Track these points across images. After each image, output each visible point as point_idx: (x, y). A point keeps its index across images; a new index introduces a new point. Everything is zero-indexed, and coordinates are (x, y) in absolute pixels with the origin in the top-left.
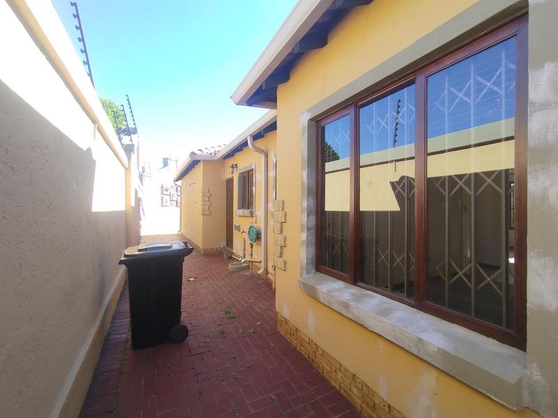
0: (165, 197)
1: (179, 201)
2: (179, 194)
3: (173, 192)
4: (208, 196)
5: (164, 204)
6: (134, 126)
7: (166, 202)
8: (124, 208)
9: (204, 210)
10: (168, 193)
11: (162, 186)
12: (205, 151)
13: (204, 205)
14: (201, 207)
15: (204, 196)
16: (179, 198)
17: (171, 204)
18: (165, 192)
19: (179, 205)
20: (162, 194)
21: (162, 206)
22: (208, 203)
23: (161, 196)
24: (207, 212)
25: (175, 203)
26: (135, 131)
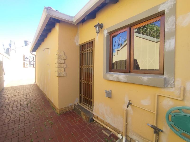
0: (26, 62)
1: (35, 64)
2: (35, 61)
3: (31, 59)
4: (63, 59)
5: (26, 66)
7: (27, 65)
9: (59, 72)
10: (28, 60)
11: (24, 56)
13: (60, 67)
14: (56, 70)
15: (59, 58)
16: (35, 63)
17: (30, 66)
18: (25, 60)
19: (35, 66)
21: (24, 67)
22: (64, 65)
23: (23, 62)
24: (63, 74)
25: (32, 66)
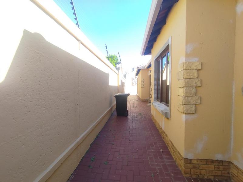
3: (136, 80)
4: (143, 81)
6: (120, 61)
8: (117, 85)
9: (142, 86)
10: (134, 80)
11: (132, 78)
12: (142, 66)
13: (142, 84)
17: (135, 85)
20: (132, 81)
21: (132, 85)
22: (143, 84)
24: (143, 87)
26: (120, 63)
